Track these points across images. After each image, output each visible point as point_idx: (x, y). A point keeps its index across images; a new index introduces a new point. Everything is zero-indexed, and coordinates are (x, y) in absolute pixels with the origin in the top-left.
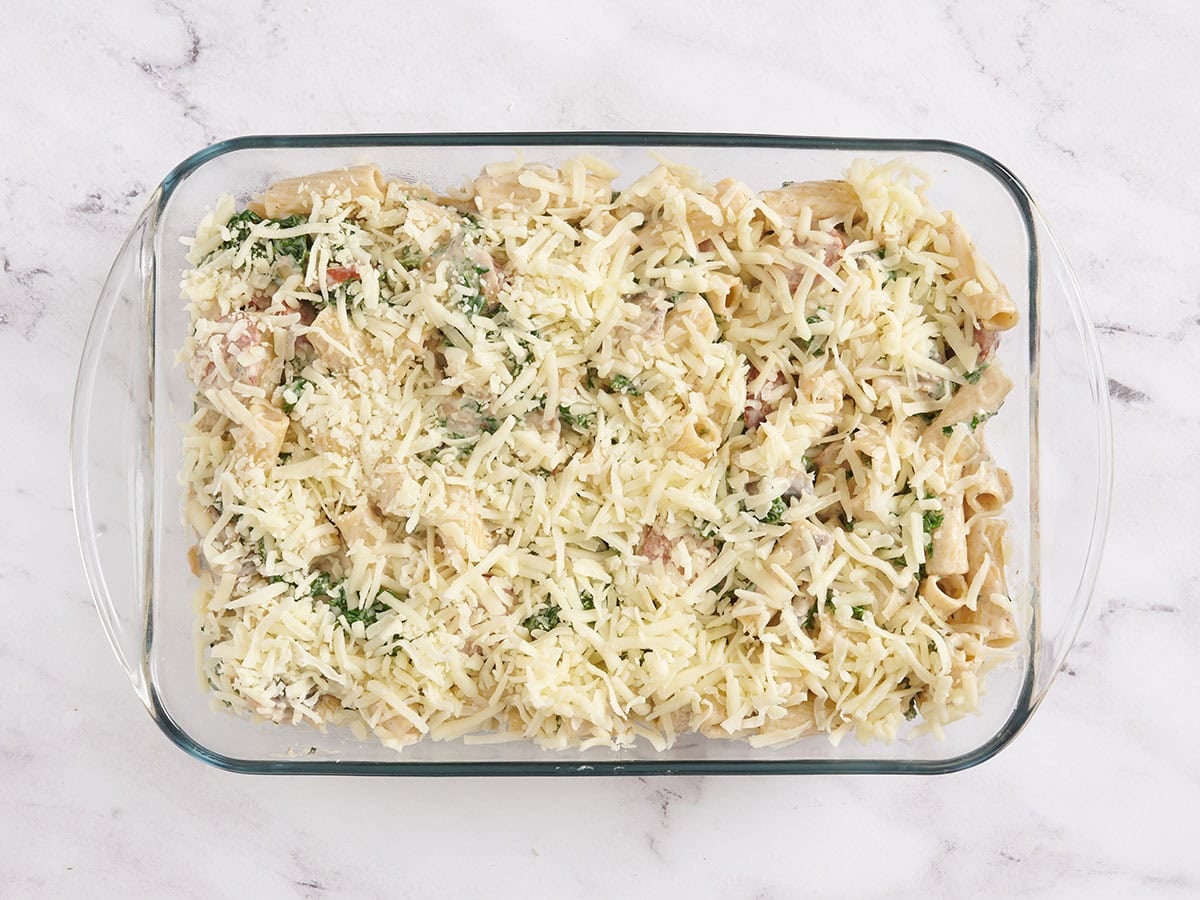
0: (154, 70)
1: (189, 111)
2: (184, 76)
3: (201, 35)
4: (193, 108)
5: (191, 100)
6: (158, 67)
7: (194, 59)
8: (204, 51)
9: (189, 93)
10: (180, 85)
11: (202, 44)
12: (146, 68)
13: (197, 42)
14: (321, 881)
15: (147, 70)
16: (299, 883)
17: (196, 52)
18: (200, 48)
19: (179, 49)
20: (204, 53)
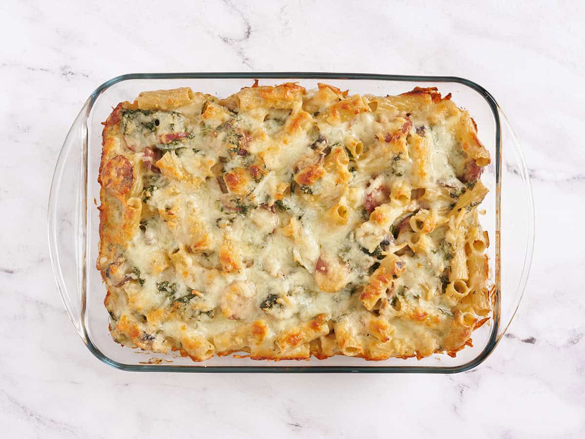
0: (229, 41)
1: (245, 61)
2: (243, 44)
3: (251, 24)
4: (247, 59)
5: (246, 55)
6: (231, 40)
7: (248, 36)
8: (253, 32)
9: (245, 52)
10: (241, 48)
11: (251, 30)
12: (225, 40)
13: (249, 29)
14: (300, 423)
15: (225, 41)
16: (290, 424)
17: (249, 33)
18: (251, 31)
19: (240, 31)
20: (253, 34)
